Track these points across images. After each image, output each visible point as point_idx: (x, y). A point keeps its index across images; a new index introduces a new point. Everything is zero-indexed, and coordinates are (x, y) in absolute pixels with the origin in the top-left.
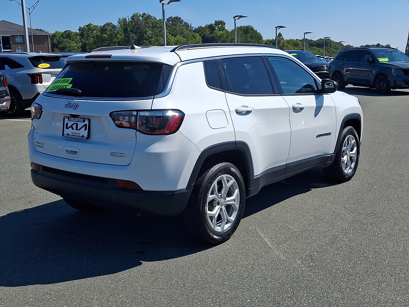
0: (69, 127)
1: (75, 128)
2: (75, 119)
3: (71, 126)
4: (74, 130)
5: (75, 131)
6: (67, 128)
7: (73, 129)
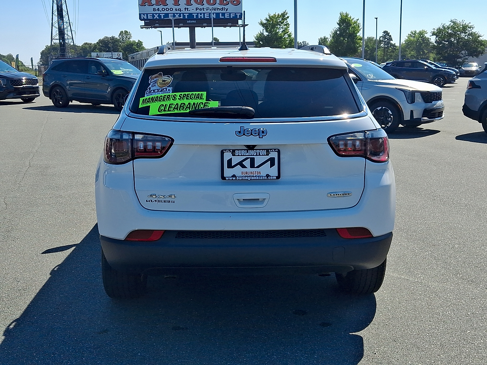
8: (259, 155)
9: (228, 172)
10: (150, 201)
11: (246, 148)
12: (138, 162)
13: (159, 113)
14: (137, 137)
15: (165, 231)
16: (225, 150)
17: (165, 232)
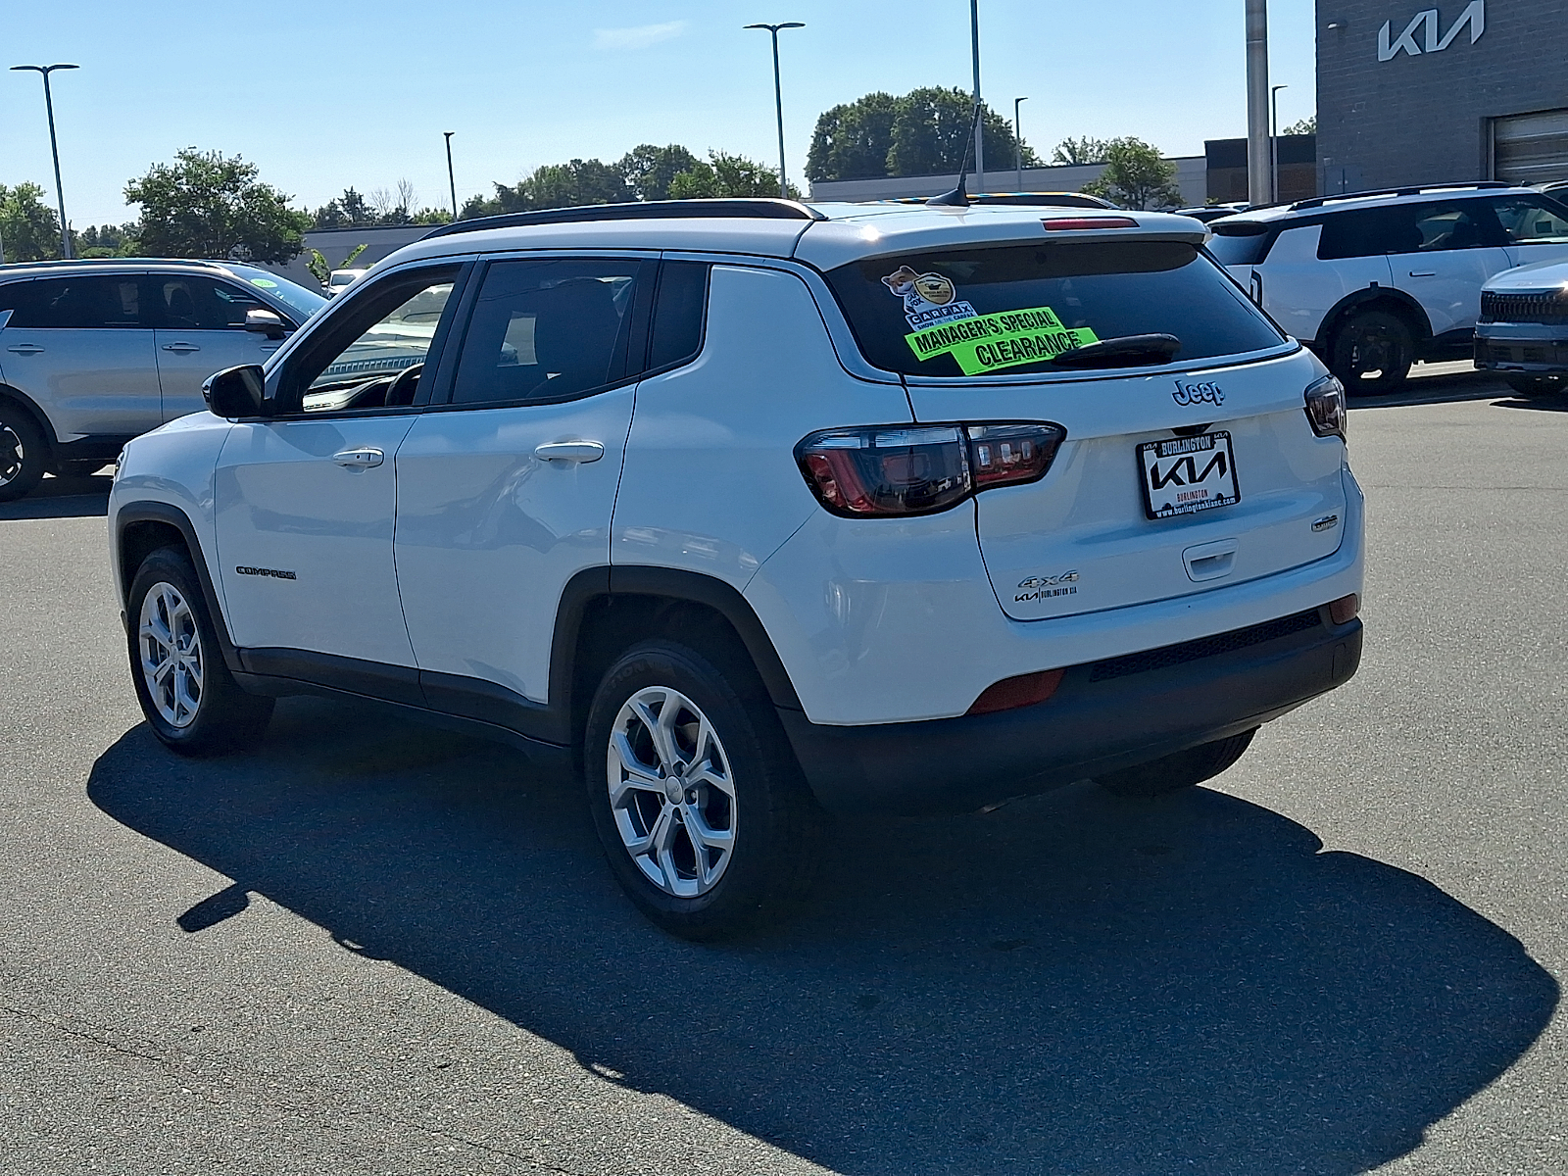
0: (1166, 480)
1: (1185, 478)
2: (1181, 445)
3: (1172, 475)
4: (1184, 484)
5: (1189, 487)
6: (1157, 485)
7: (1179, 482)
8: (1201, 449)
9: (1158, 498)
10: (1025, 597)
11: (1175, 437)
12: (986, 498)
13: (988, 369)
14: (974, 433)
15: (1066, 669)
16: (1146, 444)
17: (1065, 673)
